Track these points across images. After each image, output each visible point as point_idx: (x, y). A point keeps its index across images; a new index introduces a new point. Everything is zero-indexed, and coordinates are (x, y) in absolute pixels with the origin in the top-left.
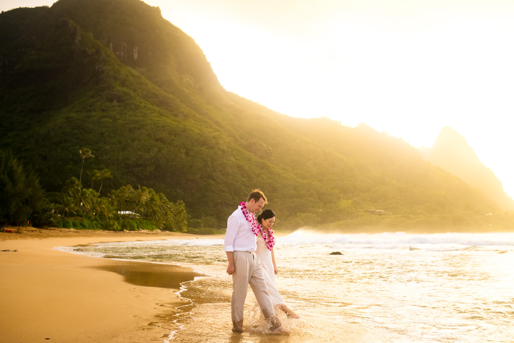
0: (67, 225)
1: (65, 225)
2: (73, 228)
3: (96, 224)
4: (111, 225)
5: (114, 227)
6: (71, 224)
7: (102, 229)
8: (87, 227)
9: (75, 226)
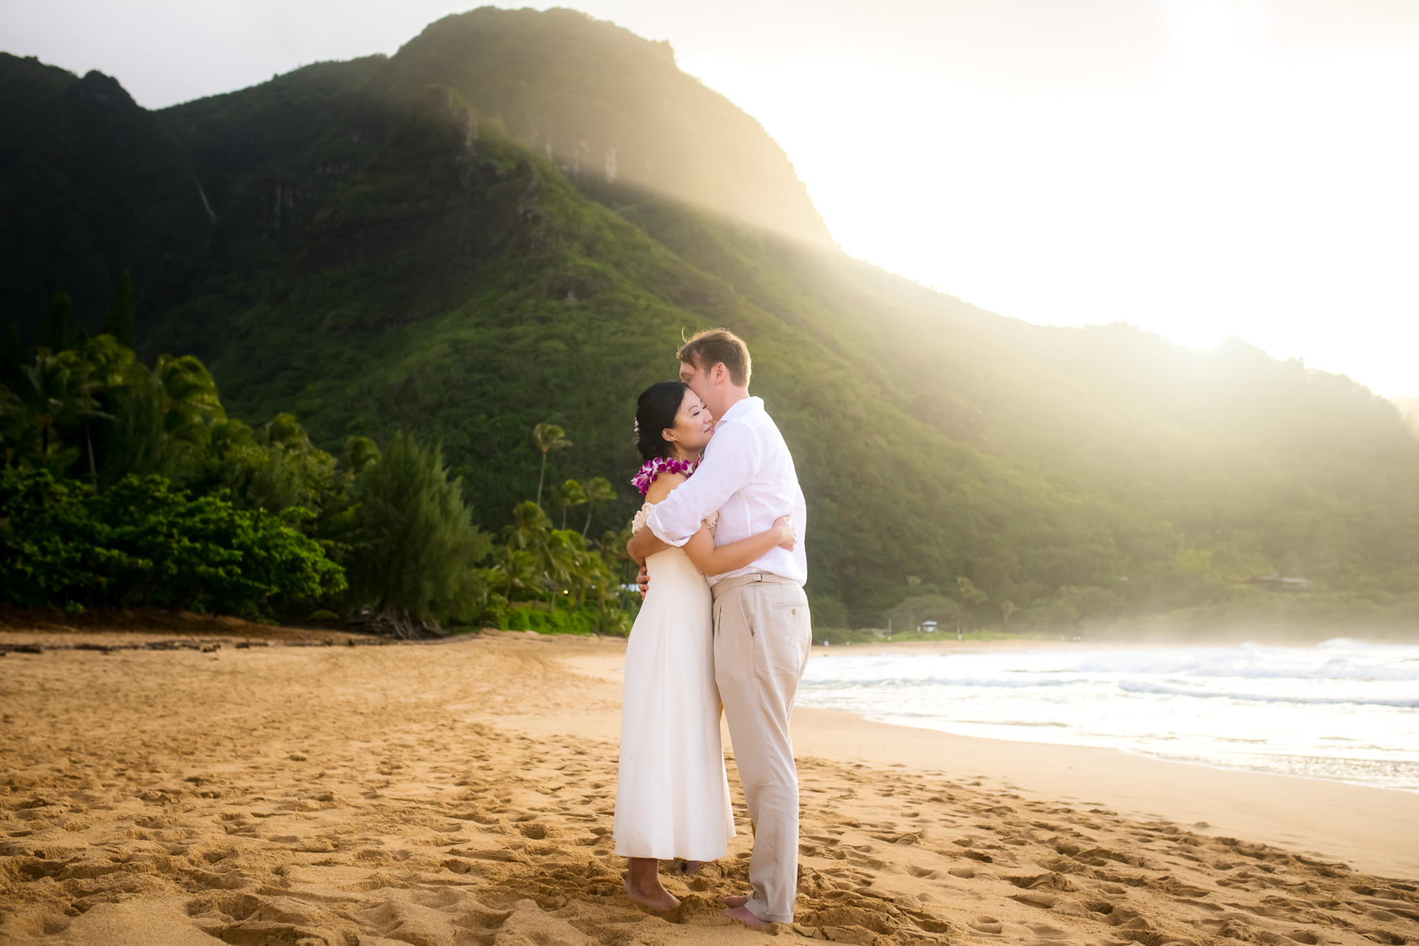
0: (517, 622)
1: (514, 624)
2: (533, 630)
3: (580, 621)
4: (613, 621)
5: (621, 628)
6: (526, 619)
7: (592, 631)
8: (561, 627)
9: (535, 624)
